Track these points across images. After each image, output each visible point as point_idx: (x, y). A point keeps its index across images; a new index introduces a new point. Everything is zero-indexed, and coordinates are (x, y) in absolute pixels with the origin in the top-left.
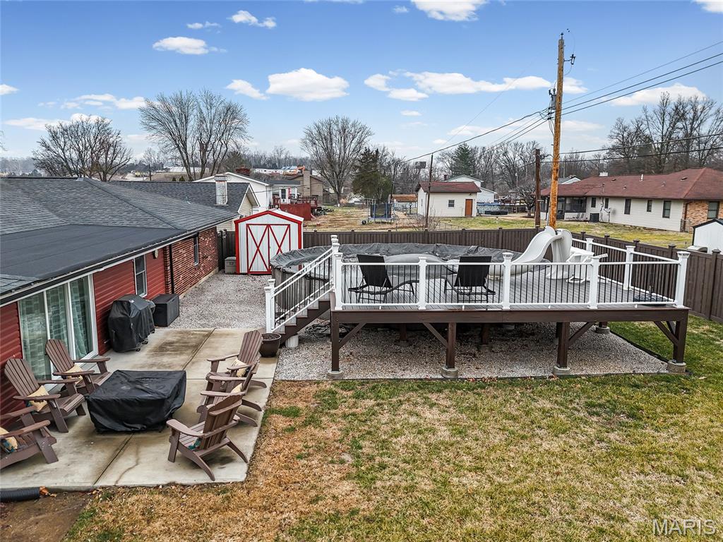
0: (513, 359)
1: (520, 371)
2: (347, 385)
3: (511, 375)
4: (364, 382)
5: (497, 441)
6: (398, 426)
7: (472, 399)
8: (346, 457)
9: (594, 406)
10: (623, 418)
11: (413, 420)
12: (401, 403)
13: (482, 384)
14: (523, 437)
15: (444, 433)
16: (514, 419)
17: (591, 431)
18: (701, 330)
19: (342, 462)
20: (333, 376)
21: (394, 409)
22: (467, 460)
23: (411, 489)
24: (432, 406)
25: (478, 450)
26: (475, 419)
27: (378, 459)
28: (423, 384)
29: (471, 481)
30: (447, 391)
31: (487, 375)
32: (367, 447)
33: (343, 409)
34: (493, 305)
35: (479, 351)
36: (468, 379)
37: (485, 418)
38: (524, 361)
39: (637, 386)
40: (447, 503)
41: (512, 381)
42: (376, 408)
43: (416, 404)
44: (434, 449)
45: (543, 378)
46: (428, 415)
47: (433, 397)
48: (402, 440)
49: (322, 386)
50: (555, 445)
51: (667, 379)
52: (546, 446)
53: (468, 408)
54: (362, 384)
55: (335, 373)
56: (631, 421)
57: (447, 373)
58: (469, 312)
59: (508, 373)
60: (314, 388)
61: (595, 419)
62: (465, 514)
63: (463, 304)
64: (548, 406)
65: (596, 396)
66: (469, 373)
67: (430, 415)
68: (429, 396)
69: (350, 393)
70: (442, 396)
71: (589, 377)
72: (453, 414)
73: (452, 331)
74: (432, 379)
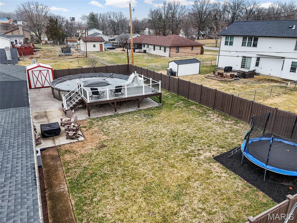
0: (128, 108)
1: (130, 110)
2: (94, 119)
3: (129, 111)
4: (97, 118)
5: (128, 124)
6: (109, 125)
7: (122, 118)
8: (102, 132)
9: (145, 115)
10: (150, 117)
11: (111, 124)
12: (108, 121)
13: (123, 114)
14: (133, 123)
15: (118, 125)
16: (131, 120)
17: (145, 120)
18: (167, 94)
19: (101, 133)
20: (89, 118)
21: (107, 122)
22: (124, 129)
23: (116, 135)
24: (114, 121)
25: (125, 127)
26: (123, 121)
27: (108, 132)
28: (111, 116)
29: (125, 132)
30: (116, 117)
31: (124, 112)
32: (105, 130)
33: (96, 124)
34: (123, 97)
35: (120, 106)
36: (120, 114)
37: (126, 121)
38: (131, 107)
39: (153, 110)
40: (122, 135)
41: (129, 113)
42: (103, 123)
43: (111, 121)
44: (118, 128)
45: (135, 111)
46: (114, 122)
47: (114, 119)
48: (111, 128)
49: (88, 120)
50: (139, 123)
51: (158, 107)
52: (137, 124)
53: (122, 120)
54: (97, 119)
55: (90, 117)
56: (151, 117)
57: (115, 113)
58: (119, 99)
59: (128, 111)
60: (86, 121)
61: (145, 117)
62: (126, 136)
63: (117, 97)
64: (137, 116)
65: (146, 113)
66: (120, 112)
67: (115, 122)
68: (113, 118)
69: (95, 121)
70: (116, 118)
71: (144, 109)
72: (119, 121)
73: (115, 104)
74: (112, 115)
